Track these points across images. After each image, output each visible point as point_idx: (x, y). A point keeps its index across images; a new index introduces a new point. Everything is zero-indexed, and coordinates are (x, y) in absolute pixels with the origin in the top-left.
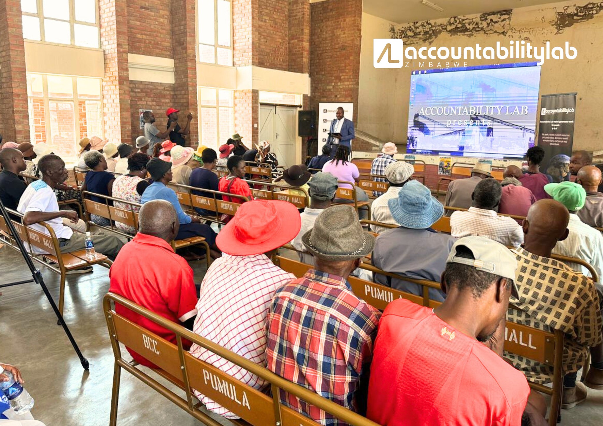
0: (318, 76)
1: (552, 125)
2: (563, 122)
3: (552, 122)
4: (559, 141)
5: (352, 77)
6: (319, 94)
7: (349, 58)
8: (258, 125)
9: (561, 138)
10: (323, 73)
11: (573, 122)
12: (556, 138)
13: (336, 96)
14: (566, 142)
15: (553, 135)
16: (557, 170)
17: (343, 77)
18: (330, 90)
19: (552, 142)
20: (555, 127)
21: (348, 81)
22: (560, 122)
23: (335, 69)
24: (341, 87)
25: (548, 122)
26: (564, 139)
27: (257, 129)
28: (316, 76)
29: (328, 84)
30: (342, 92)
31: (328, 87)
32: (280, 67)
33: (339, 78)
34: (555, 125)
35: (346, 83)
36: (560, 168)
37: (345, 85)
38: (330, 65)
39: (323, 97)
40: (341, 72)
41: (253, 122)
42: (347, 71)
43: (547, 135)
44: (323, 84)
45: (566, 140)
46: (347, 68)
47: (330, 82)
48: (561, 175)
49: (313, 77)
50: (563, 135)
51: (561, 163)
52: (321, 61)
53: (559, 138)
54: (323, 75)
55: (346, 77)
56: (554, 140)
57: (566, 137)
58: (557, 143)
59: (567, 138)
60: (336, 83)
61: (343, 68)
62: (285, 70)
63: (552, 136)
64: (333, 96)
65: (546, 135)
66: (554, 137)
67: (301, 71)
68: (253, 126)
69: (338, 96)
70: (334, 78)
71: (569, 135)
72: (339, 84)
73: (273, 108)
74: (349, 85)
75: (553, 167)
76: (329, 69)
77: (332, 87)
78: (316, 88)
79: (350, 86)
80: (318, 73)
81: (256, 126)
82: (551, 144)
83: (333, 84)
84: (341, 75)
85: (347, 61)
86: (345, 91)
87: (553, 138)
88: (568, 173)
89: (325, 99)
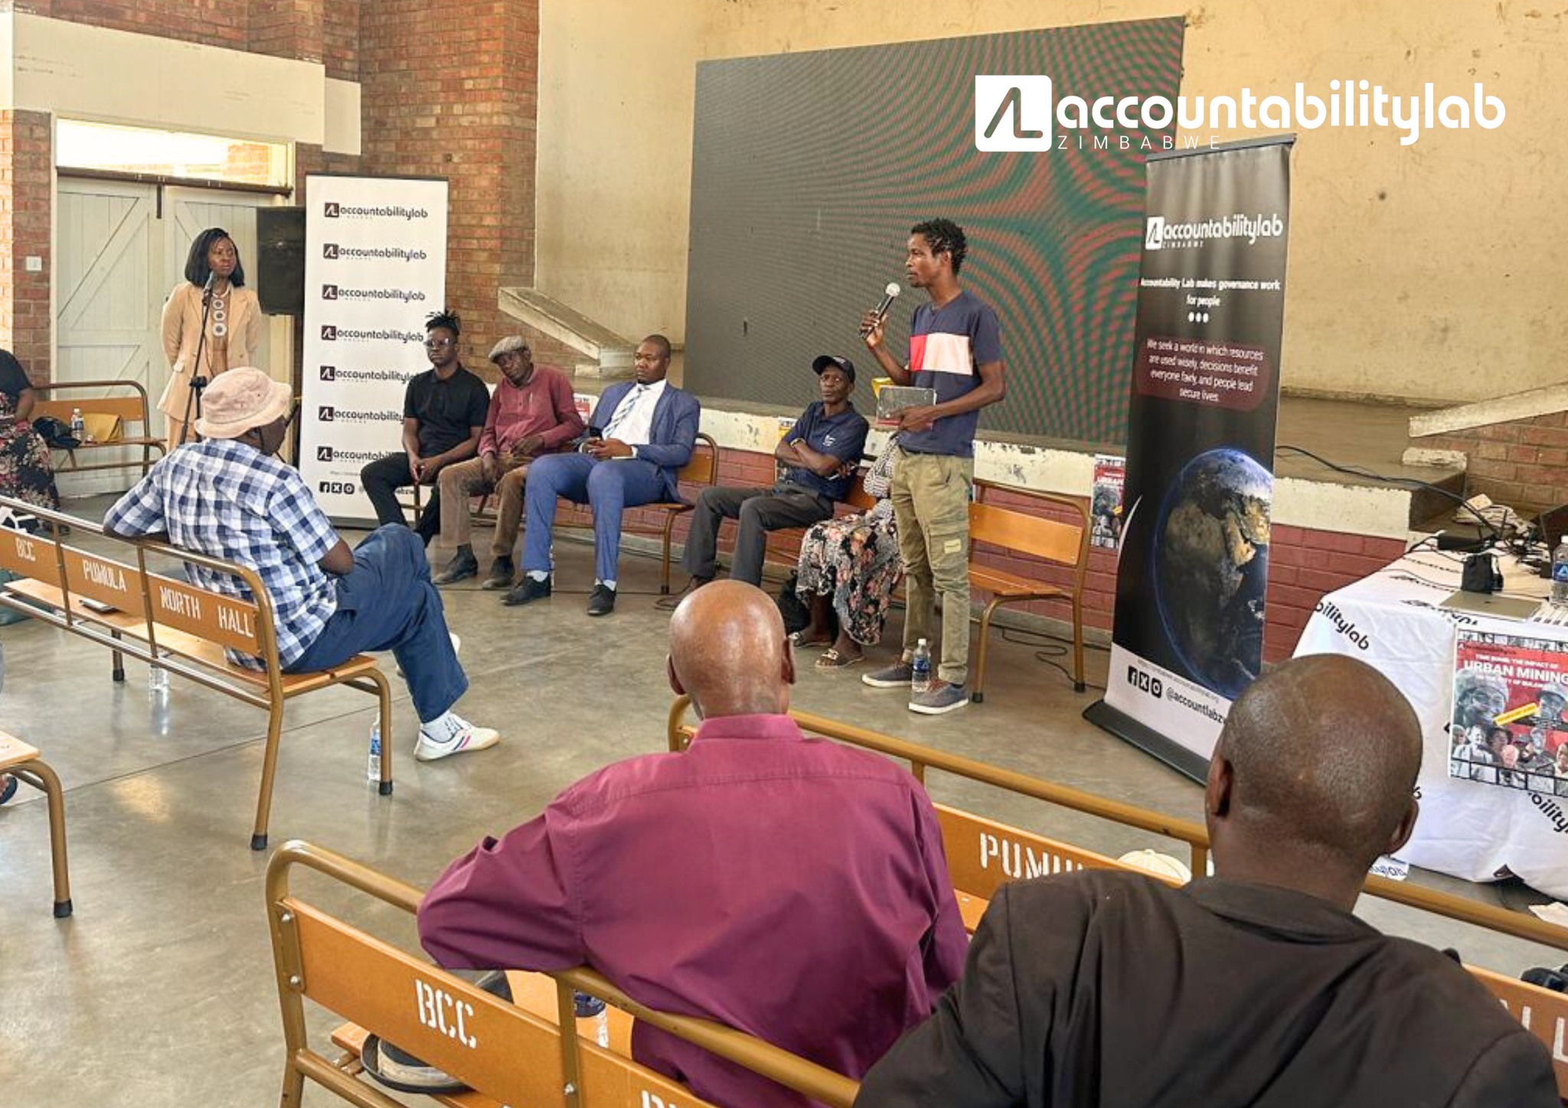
0: (386, 77)
1: (1191, 300)
2: (1233, 285)
3: (1190, 284)
4: (1220, 382)
5: (500, 84)
6: (392, 148)
7: (491, 9)
8: (46, 264)
9: (1227, 367)
10: (403, 65)
11: (1276, 285)
12: (1204, 365)
13: (448, 159)
14: (1248, 387)
15: (1193, 348)
16: (1211, 523)
17: (469, 84)
18: (426, 131)
19: (1189, 386)
20: (1203, 309)
21: (488, 99)
22: (1223, 285)
23: (443, 50)
24: (465, 121)
25: (1174, 283)
26: (1239, 370)
27: (44, 277)
28: (380, 78)
29: (422, 109)
30: (469, 143)
31: (421, 123)
32: (211, 31)
33: (454, 87)
34: (1202, 301)
35: (482, 107)
36: (1221, 515)
37: (481, 115)
38: (425, 34)
39: (405, 160)
40: (464, 64)
41: (16, 249)
42: (485, 59)
43: (1169, 346)
44: (404, 110)
45: (1246, 378)
46: (484, 45)
47: (425, 102)
48: (1228, 552)
49: (369, 80)
50: (1236, 353)
51: (1228, 494)
52: (396, 19)
53: (1218, 367)
54: (403, 74)
55: (483, 84)
56: (1199, 373)
57: (1247, 363)
58: (1210, 389)
59: (1252, 370)
60: (448, 106)
61: (472, 47)
62: (230, 44)
63: (1190, 356)
64: (438, 158)
65: (1163, 346)
66: (1199, 357)
67: (291, 52)
68: (18, 264)
69: (456, 159)
70: (438, 86)
71: (1258, 355)
72: (457, 109)
73: (149, 195)
74: (490, 115)
75: (1193, 508)
76: (421, 51)
77: (432, 122)
78: (380, 124)
79: (495, 120)
80: (384, 66)
81: (33, 264)
82: (1184, 393)
83: (437, 110)
84: (464, 74)
85: (484, 22)
86: (484, 138)
87: (1192, 363)
88: (1259, 548)
89: (412, 170)
